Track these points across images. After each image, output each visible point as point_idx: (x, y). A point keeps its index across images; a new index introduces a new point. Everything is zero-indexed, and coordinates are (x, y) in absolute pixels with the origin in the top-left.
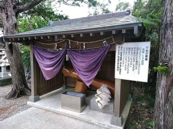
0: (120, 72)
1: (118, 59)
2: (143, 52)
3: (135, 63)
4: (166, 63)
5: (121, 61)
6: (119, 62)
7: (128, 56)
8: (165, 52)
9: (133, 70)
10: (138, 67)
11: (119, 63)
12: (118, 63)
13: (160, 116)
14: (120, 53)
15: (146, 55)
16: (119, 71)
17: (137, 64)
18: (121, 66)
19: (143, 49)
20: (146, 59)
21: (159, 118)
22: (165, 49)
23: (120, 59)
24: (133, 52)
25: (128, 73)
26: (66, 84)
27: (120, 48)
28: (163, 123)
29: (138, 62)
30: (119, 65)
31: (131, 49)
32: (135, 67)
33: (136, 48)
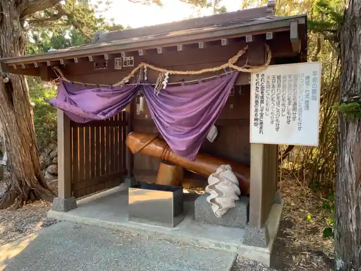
0: (261, 128)
1: (257, 102)
2: (308, 84)
3: (291, 107)
4: (357, 95)
5: (262, 105)
6: (259, 108)
7: (276, 93)
8: (353, 74)
9: (289, 122)
10: (297, 115)
11: (259, 110)
12: (256, 110)
13: (350, 213)
14: (260, 87)
15: (314, 89)
16: (259, 126)
17: (294, 109)
18: (262, 116)
19: (308, 77)
20: (314, 98)
21: (348, 217)
22: (352, 68)
23: (259, 101)
24: (287, 83)
25: (277, 129)
26: (132, 175)
27: (260, 77)
28: (355, 227)
29: (298, 104)
30: (259, 113)
31: (282, 78)
32: (292, 116)
33: (293, 76)
